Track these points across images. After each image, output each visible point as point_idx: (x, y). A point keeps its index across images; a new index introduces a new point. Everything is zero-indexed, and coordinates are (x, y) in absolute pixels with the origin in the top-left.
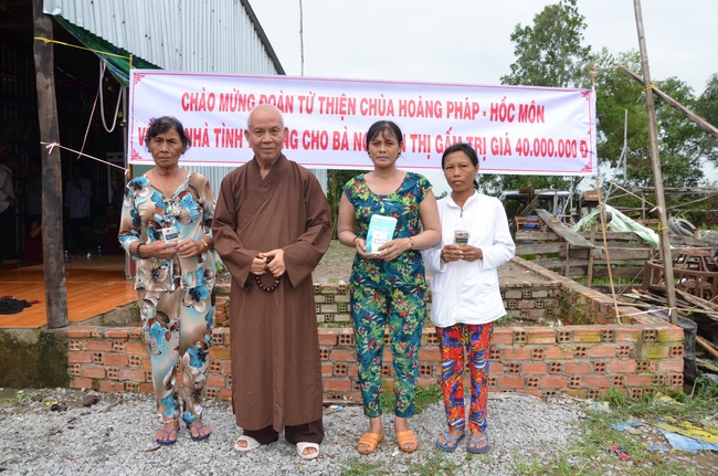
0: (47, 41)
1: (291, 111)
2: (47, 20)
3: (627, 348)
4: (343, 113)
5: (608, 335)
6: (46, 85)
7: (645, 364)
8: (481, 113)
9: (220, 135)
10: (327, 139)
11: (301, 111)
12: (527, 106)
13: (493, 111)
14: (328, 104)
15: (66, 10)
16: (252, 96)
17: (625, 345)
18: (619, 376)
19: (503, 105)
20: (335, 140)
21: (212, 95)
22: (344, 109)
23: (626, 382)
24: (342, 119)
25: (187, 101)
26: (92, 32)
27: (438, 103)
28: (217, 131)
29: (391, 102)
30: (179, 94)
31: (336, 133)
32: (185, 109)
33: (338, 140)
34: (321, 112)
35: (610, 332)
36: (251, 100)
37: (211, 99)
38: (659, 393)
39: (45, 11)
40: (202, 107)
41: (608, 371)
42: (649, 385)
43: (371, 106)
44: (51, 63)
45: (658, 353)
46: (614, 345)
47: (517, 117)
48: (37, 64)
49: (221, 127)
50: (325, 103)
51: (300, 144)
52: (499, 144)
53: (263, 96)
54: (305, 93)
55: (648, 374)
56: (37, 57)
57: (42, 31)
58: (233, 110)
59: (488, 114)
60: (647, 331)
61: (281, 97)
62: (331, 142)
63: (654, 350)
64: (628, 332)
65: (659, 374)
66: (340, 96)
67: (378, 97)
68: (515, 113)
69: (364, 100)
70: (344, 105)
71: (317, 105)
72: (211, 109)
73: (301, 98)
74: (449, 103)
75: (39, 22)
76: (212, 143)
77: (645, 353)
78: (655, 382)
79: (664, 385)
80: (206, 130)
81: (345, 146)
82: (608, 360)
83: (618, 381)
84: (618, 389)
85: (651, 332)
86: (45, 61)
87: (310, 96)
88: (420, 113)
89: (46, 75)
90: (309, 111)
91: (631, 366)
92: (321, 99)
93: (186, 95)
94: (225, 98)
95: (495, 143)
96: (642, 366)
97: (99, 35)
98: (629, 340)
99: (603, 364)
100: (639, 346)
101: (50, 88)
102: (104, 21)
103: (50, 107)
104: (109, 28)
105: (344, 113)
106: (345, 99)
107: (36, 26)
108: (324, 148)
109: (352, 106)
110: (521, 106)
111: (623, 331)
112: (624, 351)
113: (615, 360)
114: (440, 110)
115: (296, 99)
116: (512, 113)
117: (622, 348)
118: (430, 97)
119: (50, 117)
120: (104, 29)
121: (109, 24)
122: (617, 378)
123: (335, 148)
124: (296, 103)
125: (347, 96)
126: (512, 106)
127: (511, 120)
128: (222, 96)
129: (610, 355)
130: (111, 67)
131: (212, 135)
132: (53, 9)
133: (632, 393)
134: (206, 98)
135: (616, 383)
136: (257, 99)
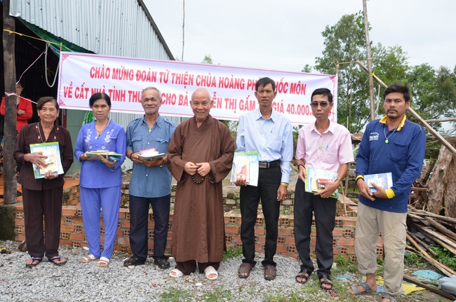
0: (11, 32)
1: (155, 81)
2: (11, 20)
3: (350, 231)
4: (185, 83)
5: (338, 223)
6: (9, 59)
9: (113, 94)
10: (175, 99)
11: (161, 82)
12: (295, 84)
14: (177, 78)
15: (24, 13)
16: (132, 71)
17: (348, 229)
18: (345, 247)
19: (281, 83)
20: (180, 99)
21: (108, 69)
22: (186, 81)
23: (348, 251)
24: (185, 87)
25: (93, 72)
26: (41, 27)
27: (243, 80)
28: (111, 91)
29: (214, 77)
30: (89, 67)
31: (181, 96)
32: (92, 77)
33: (182, 100)
34: (173, 83)
35: (340, 221)
36: (131, 73)
37: (108, 72)
39: (10, 14)
40: (102, 76)
41: (338, 245)
43: (203, 80)
44: (14, 45)
46: (341, 229)
47: (289, 91)
48: (5, 46)
49: (113, 89)
50: (175, 77)
52: (277, 107)
53: (139, 71)
54: (164, 70)
56: (5, 42)
57: (8, 26)
58: (120, 79)
61: (149, 72)
62: (177, 100)
64: (350, 221)
66: (184, 73)
67: (207, 75)
68: (288, 88)
69: (199, 76)
70: (187, 79)
71: (170, 78)
72: (107, 77)
73: (161, 74)
74: (249, 80)
75: (6, 21)
80: (104, 90)
81: (186, 103)
82: (338, 238)
83: (344, 251)
84: (343, 256)
86: (9, 44)
87: (167, 72)
88: (231, 86)
89: (10, 52)
90: (166, 82)
91: (352, 242)
92: (173, 74)
93: (93, 68)
94: (116, 71)
97: (45, 29)
98: (351, 227)
99: (335, 240)
101: (12, 61)
102: (49, 21)
103: (11, 71)
104: (52, 25)
106: (187, 75)
107: (5, 23)
108: (174, 104)
109: (191, 80)
110: (292, 84)
111: (347, 221)
112: (348, 233)
113: (342, 238)
114: (244, 85)
115: (158, 74)
116: (286, 88)
117: (347, 231)
118: (237, 77)
119: (11, 77)
120: (49, 25)
121: (52, 22)
122: (343, 249)
123: (180, 104)
124: (158, 76)
125: (189, 74)
126: (286, 84)
127: (285, 92)
128: (114, 70)
129: (339, 235)
130: (52, 48)
132: (15, 13)
133: (352, 259)
134: (105, 70)
135: (342, 252)
136: (135, 73)
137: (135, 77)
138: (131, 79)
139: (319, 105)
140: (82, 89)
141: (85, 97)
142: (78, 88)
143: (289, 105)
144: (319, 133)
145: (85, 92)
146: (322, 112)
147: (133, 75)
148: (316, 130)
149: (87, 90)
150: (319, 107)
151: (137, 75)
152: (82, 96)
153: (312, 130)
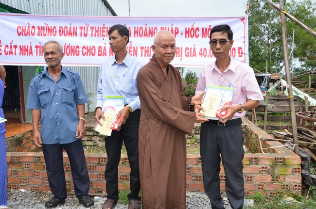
1: (76, 35)
3: (266, 168)
5: (254, 160)
7: (277, 177)
8: (180, 34)
9: (38, 49)
10: (95, 50)
11: (81, 36)
12: (206, 29)
13: (187, 32)
14: (96, 31)
16: (55, 27)
17: (264, 166)
18: (261, 184)
19: (192, 29)
20: (99, 51)
21: (33, 27)
22: (104, 34)
23: (265, 188)
24: (103, 39)
25: (20, 31)
27: (156, 28)
28: (37, 47)
30: (16, 26)
31: (100, 47)
32: (19, 35)
33: (101, 51)
34: (92, 36)
35: (255, 158)
36: (55, 30)
37: (33, 29)
38: (286, 195)
40: (28, 33)
41: (254, 181)
42: (280, 190)
45: (285, 171)
46: (257, 166)
47: (200, 36)
49: (39, 45)
50: (94, 30)
51: (81, 53)
52: (189, 51)
53: (61, 27)
55: (279, 184)
58: (45, 35)
59: (184, 34)
60: (278, 159)
61: (70, 28)
62: (97, 52)
63: (282, 169)
64: (266, 159)
65: (286, 184)
66: (102, 26)
68: (200, 33)
70: (104, 32)
71: (90, 32)
72: (33, 35)
73: (81, 28)
74: (162, 29)
76: (34, 53)
77: (277, 171)
78: (284, 188)
79: (289, 190)
80: (31, 46)
81: (105, 54)
82: (254, 175)
83: (261, 187)
84: (260, 192)
85: (281, 159)
87: (86, 26)
88: (146, 35)
90: (86, 35)
91: (269, 178)
92: (92, 28)
93: (19, 27)
94: (41, 28)
95: (187, 51)
96: (275, 179)
98: (267, 164)
99: (251, 177)
100: (273, 167)
105: (104, 36)
106: (105, 28)
108: (93, 55)
110: (203, 29)
111: (263, 158)
112: (264, 170)
113: (259, 175)
115: (78, 28)
116: (197, 33)
117: (263, 168)
122: (260, 185)
123: (99, 55)
124: (79, 31)
125: (106, 26)
126: (197, 29)
127: (197, 37)
128: (39, 27)
129: (255, 172)
131: (34, 49)
133: (269, 195)
134: (31, 28)
135: (259, 188)
136: (58, 29)
137: (58, 33)
138: (54, 35)
139: (218, 44)
140: (11, 46)
141: (14, 54)
142: (7, 46)
143: (201, 49)
144: (219, 72)
145: (13, 49)
146: (222, 50)
147: (56, 32)
148: (217, 69)
149: (15, 47)
150: (218, 46)
151: (60, 31)
152: (11, 53)
153: (212, 69)
